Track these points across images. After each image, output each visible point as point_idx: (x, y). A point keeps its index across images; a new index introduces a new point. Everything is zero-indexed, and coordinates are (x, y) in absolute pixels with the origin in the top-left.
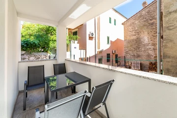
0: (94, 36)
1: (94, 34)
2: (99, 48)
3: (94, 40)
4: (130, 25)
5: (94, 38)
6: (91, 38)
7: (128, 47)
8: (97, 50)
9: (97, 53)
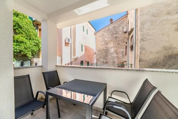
0: (70, 42)
1: (70, 40)
2: (74, 55)
3: (69, 46)
4: (101, 36)
5: (70, 44)
6: (67, 44)
7: (99, 55)
8: (72, 57)
9: (72, 60)
